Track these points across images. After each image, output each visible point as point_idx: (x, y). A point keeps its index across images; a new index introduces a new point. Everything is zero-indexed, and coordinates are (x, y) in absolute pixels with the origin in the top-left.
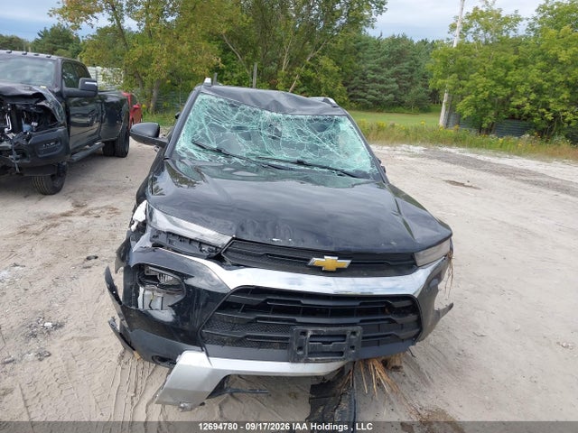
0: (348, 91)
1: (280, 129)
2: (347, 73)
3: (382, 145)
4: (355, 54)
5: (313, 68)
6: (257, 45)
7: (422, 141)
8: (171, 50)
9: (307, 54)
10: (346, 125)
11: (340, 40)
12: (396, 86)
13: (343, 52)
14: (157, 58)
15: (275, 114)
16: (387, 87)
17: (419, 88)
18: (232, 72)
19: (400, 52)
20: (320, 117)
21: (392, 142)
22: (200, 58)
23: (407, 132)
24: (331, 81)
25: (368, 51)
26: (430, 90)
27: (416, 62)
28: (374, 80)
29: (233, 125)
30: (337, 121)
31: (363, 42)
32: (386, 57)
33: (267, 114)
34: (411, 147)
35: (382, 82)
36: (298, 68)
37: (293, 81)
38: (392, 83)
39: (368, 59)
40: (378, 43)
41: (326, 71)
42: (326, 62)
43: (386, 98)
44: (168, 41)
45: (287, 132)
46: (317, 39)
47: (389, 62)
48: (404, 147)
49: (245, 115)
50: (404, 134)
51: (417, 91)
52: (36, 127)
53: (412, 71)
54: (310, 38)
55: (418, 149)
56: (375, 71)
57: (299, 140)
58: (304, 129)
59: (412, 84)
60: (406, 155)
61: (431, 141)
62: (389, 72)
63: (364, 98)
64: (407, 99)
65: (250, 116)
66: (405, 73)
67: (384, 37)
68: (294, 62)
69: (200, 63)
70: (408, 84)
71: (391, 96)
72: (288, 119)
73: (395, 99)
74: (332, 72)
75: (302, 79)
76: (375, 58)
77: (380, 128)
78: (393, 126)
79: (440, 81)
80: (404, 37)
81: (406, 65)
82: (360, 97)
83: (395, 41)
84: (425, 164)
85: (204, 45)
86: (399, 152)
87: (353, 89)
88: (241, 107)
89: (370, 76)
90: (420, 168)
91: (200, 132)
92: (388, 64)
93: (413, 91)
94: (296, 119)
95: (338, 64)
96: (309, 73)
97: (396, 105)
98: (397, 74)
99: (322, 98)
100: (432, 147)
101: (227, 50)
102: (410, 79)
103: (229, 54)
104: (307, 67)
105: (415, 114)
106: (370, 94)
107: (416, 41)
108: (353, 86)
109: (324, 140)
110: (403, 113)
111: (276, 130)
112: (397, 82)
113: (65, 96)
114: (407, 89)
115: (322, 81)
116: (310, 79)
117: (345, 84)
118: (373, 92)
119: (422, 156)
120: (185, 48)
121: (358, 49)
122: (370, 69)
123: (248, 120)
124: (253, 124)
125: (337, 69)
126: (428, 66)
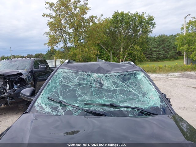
0: (146, 55)
1: (102, 82)
2: (145, 50)
3: (162, 74)
4: (147, 43)
5: (132, 50)
6: (112, 45)
7: (178, 71)
8: (83, 51)
9: (129, 46)
10: (141, 76)
11: (140, 39)
12: (164, 52)
13: (142, 43)
14: (78, 54)
15: (99, 74)
16: (160, 52)
17: (172, 51)
18: (104, 55)
19: (163, 40)
20: (125, 73)
21: (166, 73)
22: (92, 52)
23: (171, 68)
24: (139, 53)
25: (151, 41)
26: (177, 52)
27: (170, 43)
28: (155, 51)
29: (75, 83)
30: (136, 74)
31: (149, 39)
32: (158, 42)
33: (95, 75)
34: (174, 73)
35: (158, 51)
36: (127, 51)
37: (125, 55)
38: (162, 51)
39: (152, 44)
40: (155, 38)
41: (137, 50)
42: (137, 47)
43: (161, 56)
44: (81, 48)
45: (107, 84)
46: (132, 40)
47: (160, 44)
48: (171, 74)
49: (82, 77)
50: (170, 69)
51: (172, 52)
52: (19, 86)
53: (169, 46)
54: (130, 40)
55: (177, 74)
56: (155, 48)
57: (114, 87)
58: (116, 81)
59: (170, 50)
60: (173, 77)
61: (182, 70)
62: (160, 47)
63: (152, 57)
64: (168, 56)
65: (86, 77)
66: (166, 47)
67: (156, 36)
68: (125, 49)
69: (92, 53)
70: (168, 51)
71: (162, 55)
72: (106, 76)
73: (164, 56)
74: (139, 50)
75: (128, 54)
76: (154, 43)
77: (160, 68)
78: (165, 66)
79: (181, 48)
80: (164, 35)
81: (166, 44)
82: (151, 57)
83: (160, 37)
84: (182, 80)
85: (93, 48)
86: (169, 76)
87: (148, 55)
88: (80, 73)
89: (153, 49)
90: (180, 82)
91: (54, 90)
92: (159, 45)
93: (170, 53)
94: (111, 76)
95: (141, 47)
96: (131, 51)
97: (165, 58)
98: (163, 48)
99: (127, 62)
100: (183, 73)
101: (102, 48)
102: (169, 49)
103: (103, 49)
104: (130, 50)
105: (173, 60)
106: (154, 56)
107: (168, 36)
108: (148, 54)
109: (128, 86)
110: (168, 61)
111: (101, 83)
112: (164, 50)
113: (34, 72)
114: (168, 52)
115: (136, 54)
116: (131, 54)
117: (144, 54)
118: (155, 55)
119: (180, 77)
120: (87, 49)
121: (148, 41)
122: (153, 47)
123: (84, 79)
124: (87, 81)
125: (141, 49)
126: (176, 43)
